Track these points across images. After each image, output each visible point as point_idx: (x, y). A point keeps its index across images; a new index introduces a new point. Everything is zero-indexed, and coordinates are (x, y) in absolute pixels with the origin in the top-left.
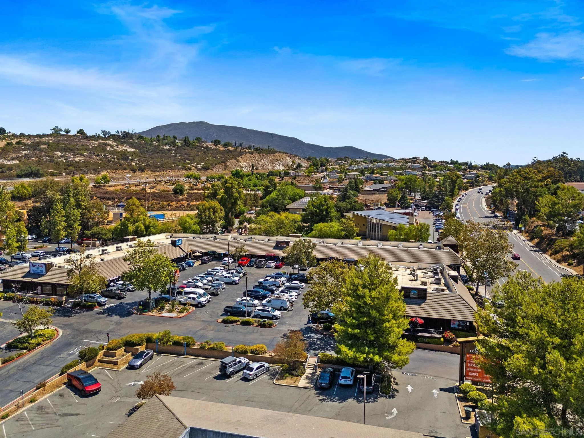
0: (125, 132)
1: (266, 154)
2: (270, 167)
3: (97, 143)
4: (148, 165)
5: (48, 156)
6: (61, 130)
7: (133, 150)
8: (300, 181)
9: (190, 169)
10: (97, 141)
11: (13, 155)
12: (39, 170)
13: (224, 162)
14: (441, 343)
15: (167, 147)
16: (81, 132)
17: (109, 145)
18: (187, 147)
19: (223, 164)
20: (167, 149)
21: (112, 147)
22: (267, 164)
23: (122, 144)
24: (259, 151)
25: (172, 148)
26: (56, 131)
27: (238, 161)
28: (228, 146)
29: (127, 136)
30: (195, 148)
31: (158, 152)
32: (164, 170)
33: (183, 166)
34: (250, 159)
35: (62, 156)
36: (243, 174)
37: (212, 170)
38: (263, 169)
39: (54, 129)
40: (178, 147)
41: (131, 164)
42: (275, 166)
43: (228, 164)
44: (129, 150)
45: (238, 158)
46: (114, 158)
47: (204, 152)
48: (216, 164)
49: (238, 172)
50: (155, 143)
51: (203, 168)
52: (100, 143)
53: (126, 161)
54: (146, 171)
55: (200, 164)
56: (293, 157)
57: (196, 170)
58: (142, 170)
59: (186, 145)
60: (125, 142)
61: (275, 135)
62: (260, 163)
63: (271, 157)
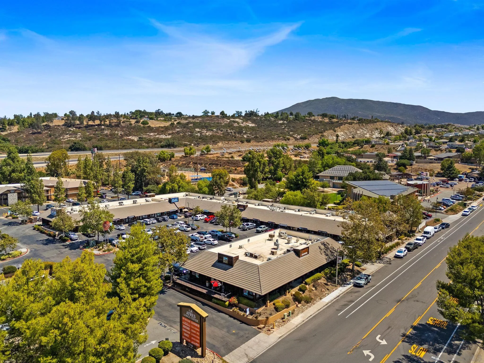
0: (251, 111)
1: (366, 124)
2: (368, 136)
3: (229, 121)
4: (256, 137)
5: (190, 132)
6: (209, 113)
7: (253, 125)
8: (377, 149)
9: (289, 139)
10: (229, 119)
11: (170, 132)
12: (174, 142)
13: (322, 133)
14: (225, 306)
15: (281, 122)
16: (222, 113)
17: (237, 122)
18: (297, 121)
19: (320, 134)
20: (280, 124)
21: (238, 123)
22: (365, 132)
23: (247, 121)
24: (361, 121)
25: (285, 122)
26: (206, 113)
27: (335, 131)
28: (333, 118)
29: (253, 115)
30: (304, 121)
31: (272, 126)
32: (266, 141)
33: (283, 137)
34: (348, 129)
35: (198, 132)
36: (328, 143)
37: (309, 139)
38: (360, 137)
39: (204, 112)
40: (290, 122)
41: (243, 137)
42: (373, 134)
43: (325, 134)
44: (250, 125)
45: (336, 129)
46: (231, 133)
47: (310, 124)
48: (313, 135)
49: (324, 141)
50: (272, 119)
51: (301, 138)
52: (231, 121)
53: (241, 134)
54: (251, 142)
55: (299, 135)
56: (396, 125)
57: (294, 140)
58: (248, 141)
59: (297, 120)
60: (250, 120)
61: (400, 104)
62: (358, 132)
63: (371, 126)
